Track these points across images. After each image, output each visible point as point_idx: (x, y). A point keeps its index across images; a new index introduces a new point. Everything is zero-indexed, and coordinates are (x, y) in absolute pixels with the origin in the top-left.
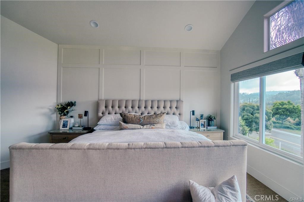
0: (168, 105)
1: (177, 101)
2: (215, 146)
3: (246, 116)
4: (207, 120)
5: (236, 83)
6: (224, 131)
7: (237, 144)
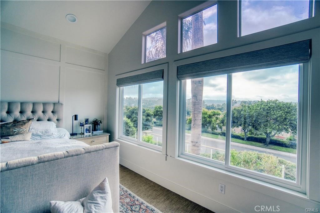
0: (40, 109)
1: (54, 104)
2: (86, 153)
3: (135, 118)
4: (93, 125)
5: (121, 88)
6: (110, 134)
7: (109, 147)
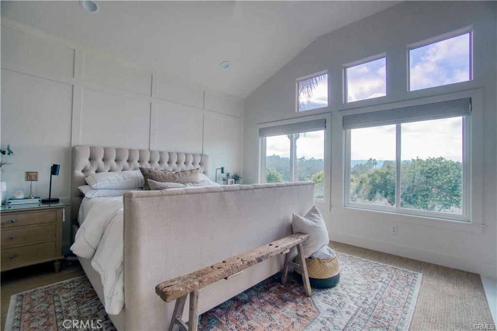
0: (191, 160)
1: (201, 155)
4: (234, 180)
